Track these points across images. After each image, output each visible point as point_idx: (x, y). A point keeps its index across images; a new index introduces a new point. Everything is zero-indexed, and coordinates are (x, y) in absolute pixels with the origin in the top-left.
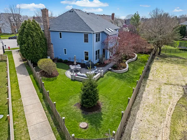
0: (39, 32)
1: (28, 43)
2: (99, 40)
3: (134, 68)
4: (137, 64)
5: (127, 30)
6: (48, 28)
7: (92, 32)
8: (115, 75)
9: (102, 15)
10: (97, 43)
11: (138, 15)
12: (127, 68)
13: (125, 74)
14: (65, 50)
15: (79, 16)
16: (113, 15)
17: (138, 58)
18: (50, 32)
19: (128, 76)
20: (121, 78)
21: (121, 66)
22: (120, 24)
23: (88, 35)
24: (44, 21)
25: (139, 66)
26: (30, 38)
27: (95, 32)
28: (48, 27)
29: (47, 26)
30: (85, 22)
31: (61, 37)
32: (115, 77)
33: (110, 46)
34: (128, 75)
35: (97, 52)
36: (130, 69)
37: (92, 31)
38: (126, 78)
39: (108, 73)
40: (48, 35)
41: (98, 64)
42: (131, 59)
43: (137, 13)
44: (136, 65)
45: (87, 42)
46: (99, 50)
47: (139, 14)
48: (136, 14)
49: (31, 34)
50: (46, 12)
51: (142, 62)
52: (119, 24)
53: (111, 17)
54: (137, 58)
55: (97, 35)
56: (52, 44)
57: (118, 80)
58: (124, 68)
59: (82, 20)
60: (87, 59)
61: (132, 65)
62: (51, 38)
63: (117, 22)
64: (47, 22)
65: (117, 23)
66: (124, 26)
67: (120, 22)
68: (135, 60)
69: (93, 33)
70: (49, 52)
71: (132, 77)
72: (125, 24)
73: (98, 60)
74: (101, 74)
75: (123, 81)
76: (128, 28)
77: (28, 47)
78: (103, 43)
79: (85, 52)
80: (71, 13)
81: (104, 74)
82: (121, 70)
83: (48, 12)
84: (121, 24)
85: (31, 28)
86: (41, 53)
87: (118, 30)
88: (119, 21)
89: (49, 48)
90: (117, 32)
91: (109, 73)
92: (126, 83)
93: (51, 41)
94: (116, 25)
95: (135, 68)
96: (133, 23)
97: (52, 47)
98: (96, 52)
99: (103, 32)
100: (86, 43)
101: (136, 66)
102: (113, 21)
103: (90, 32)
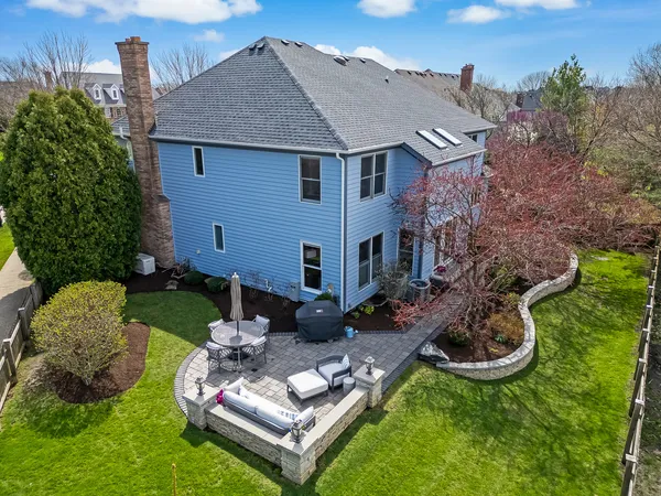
0: (95, 145)
1: (30, 201)
2: (379, 189)
3: (564, 338)
4: (585, 316)
5: (525, 132)
6: (147, 128)
7: (338, 151)
8: (452, 395)
9: (421, 70)
10: (367, 202)
11: (578, 71)
12: (529, 346)
13: (515, 388)
14: (218, 229)
15: (285, 70)
16: (468, 71)
17: (584, 272)
18: (158, 146)
19: (530, 404)
20: (489, 428)
21: (495, 332)
22: (496, 108)
23: (318, 161)
24: (130, 93)
25: (593, 326)
26: (37, 174)
27: (350, 151)
28: (148, 121)
29: (142, 118)
30: (307, 99)
31: (200, 171)
32: (453, 410)
33: (437, 219)
34: (535, 393)
35: (370, 249)
36: (542, 353)
37: (338, 142)
38: (519, 425)
39: (414, 378)
40: (147, 159)
41: (370, 309)
42: (546, 284)
43: (571, 63)
44: (579, 319)
45: (316, 196)
46: (378, 240)
47: (580, 65)
48: (566, 64)
49: (48, 158)
50: (134, 53)
51: (606, 303)
52: (491, 106)
53: (457, 83)
54: (578, 274)
55: (366, 162)
56: (163, 199)
57: (474, 443)
58: (512, 345)
59: (300, 89)
60: (313, 279)
61: (556, 319)
62: (161, 173)
63: (482, 100)
64: (139, 97)
65: (482, 105)
66: (512, 118)
67: (496, 101)
68: (570, 289)
69: (341, 155)
70: (152, 233)
71: (562, 415)
72: (517, 109)
73: (371, 287)
74: (369, 395)
75: (504, 453)
76: (530, 125)
77: (30, 218)
78: (399, 204)
79: (306, 248)
80: (255, 56)
81: (387, 394)
82: (490, 357)
83: (145, 52)
84: (501, 108)
85: (51, 127)
86: (97, 244)
87: (482, 138)
88: (488, 97)
89: (153, 218)
90: (479, 148)
91: (419, 384)
92: (526, 479)
93: (162, 184)
94: (479, 111)
95: (571, 345)
96: (556, 102)
97: (163, 213)
98: (364, 247)
99: (403, 148)
100: (310, 204)
101: (577, 326)
102: (463, 95)
103: (329, 150)
